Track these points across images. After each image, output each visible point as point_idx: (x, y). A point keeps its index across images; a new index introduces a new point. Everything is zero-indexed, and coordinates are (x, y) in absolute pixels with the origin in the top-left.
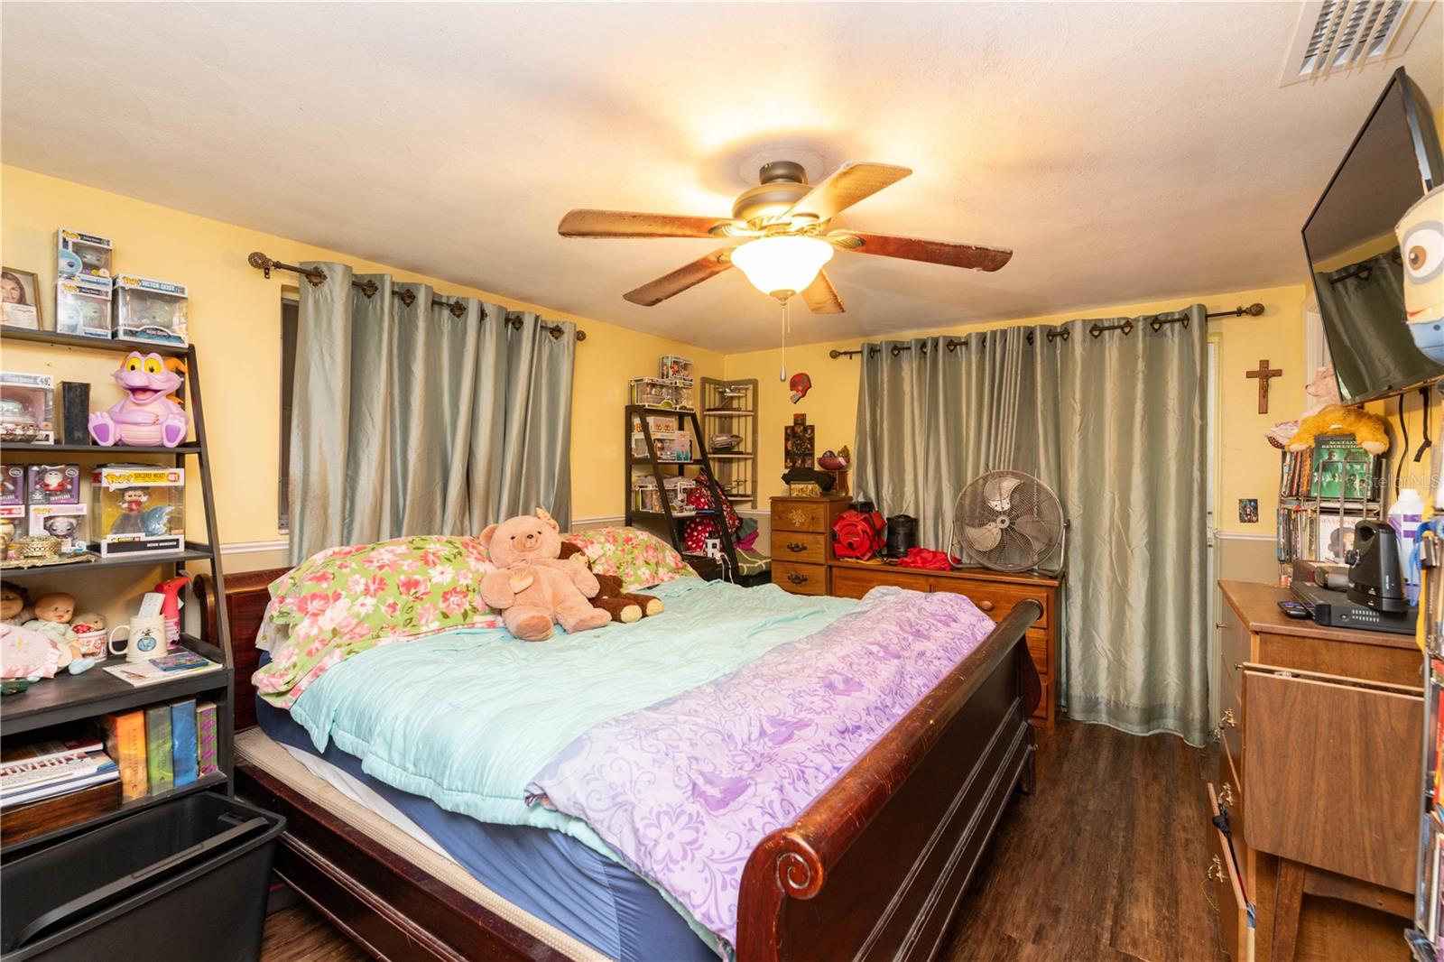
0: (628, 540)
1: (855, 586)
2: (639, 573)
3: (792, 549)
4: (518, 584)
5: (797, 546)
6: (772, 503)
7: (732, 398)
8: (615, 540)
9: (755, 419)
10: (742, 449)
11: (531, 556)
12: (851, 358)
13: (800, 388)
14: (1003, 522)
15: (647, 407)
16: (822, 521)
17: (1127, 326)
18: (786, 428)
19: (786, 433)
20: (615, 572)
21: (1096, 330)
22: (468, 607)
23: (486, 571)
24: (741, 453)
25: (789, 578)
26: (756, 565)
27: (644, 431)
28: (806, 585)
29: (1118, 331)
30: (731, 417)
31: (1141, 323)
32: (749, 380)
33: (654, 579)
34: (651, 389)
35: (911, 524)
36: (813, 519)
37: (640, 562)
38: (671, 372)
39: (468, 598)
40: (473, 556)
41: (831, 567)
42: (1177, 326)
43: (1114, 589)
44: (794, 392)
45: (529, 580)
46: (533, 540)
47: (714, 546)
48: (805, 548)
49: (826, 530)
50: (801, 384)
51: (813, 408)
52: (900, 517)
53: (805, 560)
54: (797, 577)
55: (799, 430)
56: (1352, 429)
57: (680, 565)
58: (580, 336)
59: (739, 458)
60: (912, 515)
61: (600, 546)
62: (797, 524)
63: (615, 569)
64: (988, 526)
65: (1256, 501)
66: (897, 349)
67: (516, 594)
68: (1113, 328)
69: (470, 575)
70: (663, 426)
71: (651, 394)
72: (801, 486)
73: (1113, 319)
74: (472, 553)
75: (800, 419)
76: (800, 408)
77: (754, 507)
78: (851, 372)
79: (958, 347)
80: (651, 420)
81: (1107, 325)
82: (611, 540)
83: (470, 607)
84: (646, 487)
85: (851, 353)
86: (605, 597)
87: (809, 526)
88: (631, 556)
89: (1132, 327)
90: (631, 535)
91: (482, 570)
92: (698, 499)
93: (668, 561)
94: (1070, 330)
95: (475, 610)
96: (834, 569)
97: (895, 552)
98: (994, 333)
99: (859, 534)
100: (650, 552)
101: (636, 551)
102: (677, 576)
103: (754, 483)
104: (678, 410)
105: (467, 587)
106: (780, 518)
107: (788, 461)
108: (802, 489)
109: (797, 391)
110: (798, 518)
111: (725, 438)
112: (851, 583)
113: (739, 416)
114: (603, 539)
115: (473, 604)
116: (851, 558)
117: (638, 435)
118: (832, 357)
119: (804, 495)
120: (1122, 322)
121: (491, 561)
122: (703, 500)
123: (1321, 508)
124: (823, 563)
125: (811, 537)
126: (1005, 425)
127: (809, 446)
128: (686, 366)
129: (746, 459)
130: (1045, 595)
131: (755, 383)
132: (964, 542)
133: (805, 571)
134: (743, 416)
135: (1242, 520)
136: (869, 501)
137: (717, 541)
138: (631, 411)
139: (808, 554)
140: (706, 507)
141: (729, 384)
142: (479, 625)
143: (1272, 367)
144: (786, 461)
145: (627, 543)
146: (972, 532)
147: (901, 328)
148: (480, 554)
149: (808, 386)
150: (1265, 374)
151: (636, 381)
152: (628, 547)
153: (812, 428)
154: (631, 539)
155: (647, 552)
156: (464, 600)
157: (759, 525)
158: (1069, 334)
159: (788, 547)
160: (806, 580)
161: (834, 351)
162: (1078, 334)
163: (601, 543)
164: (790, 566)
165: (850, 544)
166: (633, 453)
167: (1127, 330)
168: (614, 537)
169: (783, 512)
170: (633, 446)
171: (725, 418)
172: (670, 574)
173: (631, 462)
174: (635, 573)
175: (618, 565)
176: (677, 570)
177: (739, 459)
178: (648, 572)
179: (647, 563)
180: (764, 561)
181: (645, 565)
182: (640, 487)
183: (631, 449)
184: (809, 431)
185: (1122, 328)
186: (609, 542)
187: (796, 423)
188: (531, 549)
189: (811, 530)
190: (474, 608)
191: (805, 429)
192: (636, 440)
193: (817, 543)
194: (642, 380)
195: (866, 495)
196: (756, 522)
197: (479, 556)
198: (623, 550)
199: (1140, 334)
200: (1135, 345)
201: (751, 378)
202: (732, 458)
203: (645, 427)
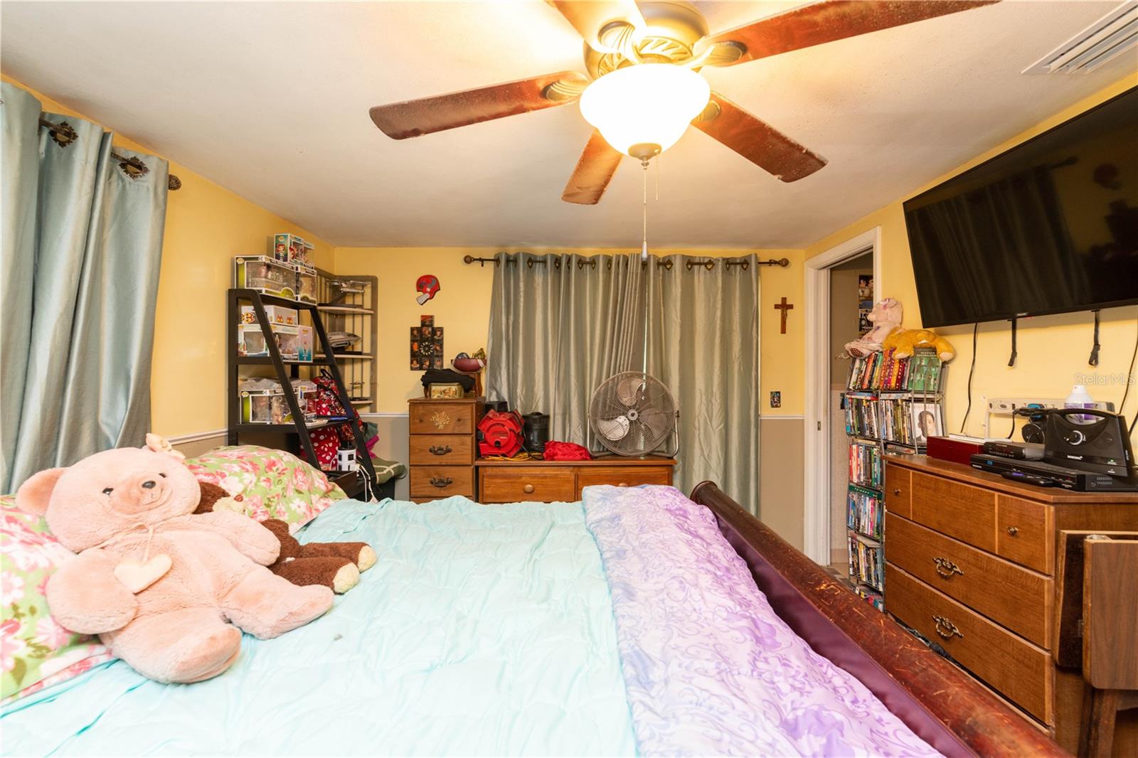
0: (271, 465)
1: (505, 483)
2: (293, 507)
3: (436, 453)
4: (136, 573)
5: (441, 449)
6: (410, 405)
7: (345, 294)
8: (255, 467)
9: (374, 317)
10: (358, 348)
11: (154, 516)
12: (482, 265)
13: (428, 290)
14: (633, 415)
15: (264, 293)
16: (469, 423)
17: (709, 264)
18: (412, 329)
19: (412, 334)
20: (266, 512)
21: (690, 263)
22: (23, 651)
23: (51, 564)
24: (360, 353)
25: (432, 483)
26: (385, 472)
27: (260, 323)
28: (451, 487)
29: (703, 267)
30: (343, 315)
31: (720, 263)
32: (368, 276)
33: (311, 512)
34: (267, 272)
35: (544, 419)
36: (459, 420)
37: (291, 493)
38: (290, 255)
39: (19, 634)
40: (16, 540)
41: (477, 468)
42: (738, 267)
43: (702, 461)
44: (421, 293)
45: (160, 564)
46: (156, 490)
47: (350, 457)
48: (449, 451)
49: (472, 431)
50: (428, 285)
51: (441, 310)
52: (533, 414)
53: (450, 462)
54: (442, 481)
55: (427, 331)
56: (933, 344)
57: (330, 487)
58: (173, 183)
59: (353, 359)
60: (540, 410)
61: (237, 479)
62: (441, 427)
63: (264, 508)
64: (618, 419)
65: (779, 393)
66: (532, 261)
67: (136, 594)
68: (700, 264)
69: (17, 581)
70: (285, 318)
71: (266, 277)
72: (443, 388)
73: (700, 257)
74: (11, 534)
75: (427, 321)
76: (427, 310)
77: (373, 410)
78: (483, 278)
79: (584, 265)
80: (270, 310)
81: (697, 261)
82: (249, 467)
83: (30, 650)
84: (261, 392)
85: (482, 260)
86: (289, 559)
87: (454, 429)
88: (280, 487)
89: (714, 265)
90: (273, 458)
91: (43, 563)
92: (319, 404)
93: (317, 485)
94: (673, 262)
95: (41, 652)
96: (480, 469)
97: (532, 447)
98: (618, 257)
99: (507, 433)
100: (299, 477)
101: (284, 478)
102: (331, 502)
103: (373, 385)
104: (299, 301)
105: (15, 607)
106: (421, 421)
107: (415, 362)
108: (444, 391)
109: (425, 292)
110: (441, 420)
111: (342, 337)
112: (499, 481)
113: (354, 314)
114: (237, 469)
115: (33, 641)
116: (497, 456)
117: (248, 327)
118: (466, 261)
119: (447, 397)
120: (706, 261)
121: (54, 539)
122: (324, 406)
123: (915, 398)
124: (470, 464)
125: (456, 439)
126: (625, 334)
127: (438, 348)
128: (306, 250)
129: (362, 360)
130: (667, 473)
131: (374, 281)
132: (596, 435)
133: (449, 473)
134: (358, 314)
135: (773, 406)
136: (502, 400)
137: (354, 452)
138: (237, 297)
139: (453, 456)
140: (329, 414)
141: (345, 279)
142: (55, 679)
143: (788, 303)
144: (412, 363)
145: (271, 469)
146: (605, 426)
147: (536, 242)
148: (26, 530)
149: (436, 288)
150: (784, 306)
151: (245, 259)
152: (272, 475)
153: (441, 329)
154: (273, 464)
155: (296, 477)
156: (10, 639)
157: (379, 429)
158: (672, 264)
159: (431, 451)
160: (451, 482)
161: (468, 256)
162: (678, 265)
163: (235, 474)
164: (432, 470)
165: (498, 443)
166: (241, 349)
167: (709, 267)
168: (252, 463)
169: (424, 414)
170: (241, 340)
171: (337, 315)
172: (323, 501)
173: (236, 361)
174: (289, 509)
175: (267, 502)
176: (326, 495)
177: (353, 361)
178: (303, 504)
179: (299, 492)
180: (392, 467)
181: (296, 494)
182: (250, 393)
183: (237, 345)
184: (438, 333)
185: (706, 264)
186: (247, 471)
187: (423, 324)
188: (151, 506)
189: (456, 432)
190: (38, 648)
191: (434, 331)
192: (246, 334)
193: (463, 444)
194: (257, 259)
195: (498, 395)
196: (376, 426)
197: (28, 537)
198: (268, 480)
199: (720, 270)
200: (716, 277)
201: (372, 274)
202: (344, 359)
203: (261, 318)
